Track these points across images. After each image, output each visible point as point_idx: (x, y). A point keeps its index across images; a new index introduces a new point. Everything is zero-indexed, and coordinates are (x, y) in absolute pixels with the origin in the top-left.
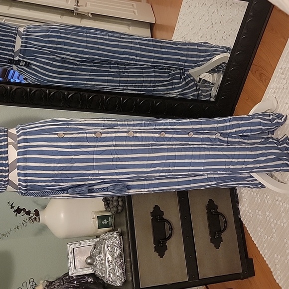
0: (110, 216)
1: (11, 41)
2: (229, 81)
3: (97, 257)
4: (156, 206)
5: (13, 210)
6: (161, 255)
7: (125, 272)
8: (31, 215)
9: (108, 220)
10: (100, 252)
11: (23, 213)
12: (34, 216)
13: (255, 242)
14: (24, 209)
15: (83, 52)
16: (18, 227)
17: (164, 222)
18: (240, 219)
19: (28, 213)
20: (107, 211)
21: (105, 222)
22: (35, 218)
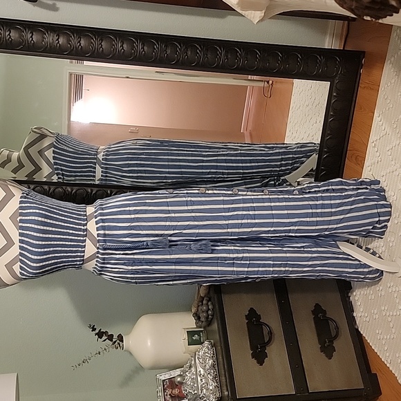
0: (202, 331)
2: (323, 170)
3: (187, 373)
4: (252, 309)
5: (94, 332)
6: (261, 362)
7: (220, 387)
8: (114, 340)
9: (199, 335)
10: (191, 367)
11: (104, 338)
12: (118, 341)
14: (106, 333)
15: (165, 178)
16: (99, 353)
17: (261, 325)
18: (357, 330)
19: (110, 337)
20: (197, 327)
21: (196, 337)
22: (119, 344)
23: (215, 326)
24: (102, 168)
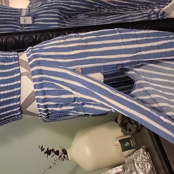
0: (130, 138)
5: (44, 152)
8: (60, 155)
9: (129, 142)
10: (131, 172)
11: (52, 154)
12: (63, 155)
14: (53, 150)
16: (51, 167)
19: (57, 153)
20: (125, 135)
21: (127, 144)
22: (64, 157)
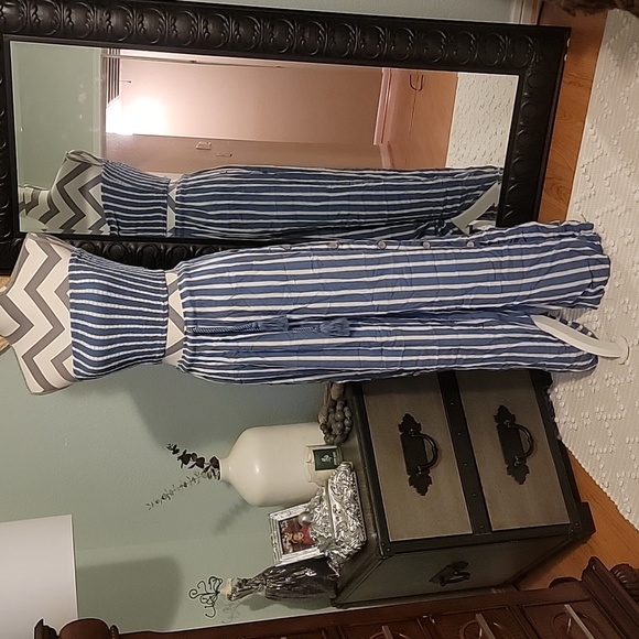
0: (334, 450)
1: (159, 218)
2: (509, 209)
3: (316, 510)
4: (407, 415)
5: (177, 456)
6: (423, 491)
7: (365, 527)
8: (205, 468)
9: (331, 456)
10: (321, 500)
11: (191, 462)
12: (212, 468)
13: (587, 470)
14: (194, 455)
15: (272, 225)
17: (422, 438)
18: (560, 442)
19: (200, 462)
20: (327, 444)
21: (326, 458)
22: (213, 471)
23: (355, 441)
24: (176, 212)
